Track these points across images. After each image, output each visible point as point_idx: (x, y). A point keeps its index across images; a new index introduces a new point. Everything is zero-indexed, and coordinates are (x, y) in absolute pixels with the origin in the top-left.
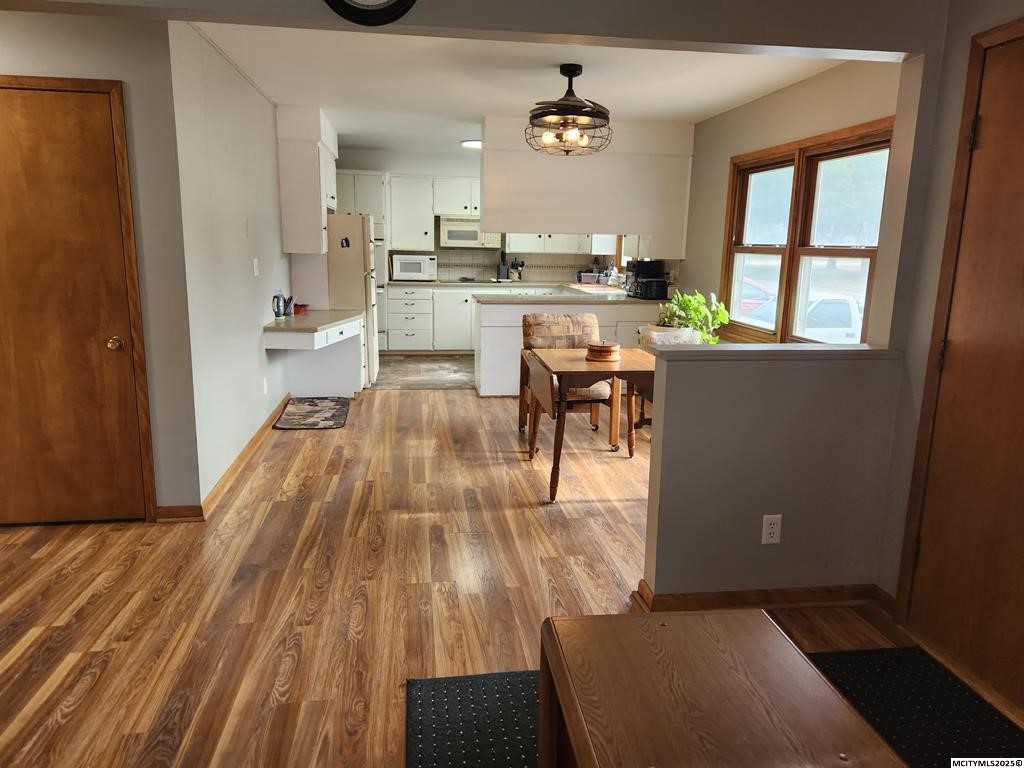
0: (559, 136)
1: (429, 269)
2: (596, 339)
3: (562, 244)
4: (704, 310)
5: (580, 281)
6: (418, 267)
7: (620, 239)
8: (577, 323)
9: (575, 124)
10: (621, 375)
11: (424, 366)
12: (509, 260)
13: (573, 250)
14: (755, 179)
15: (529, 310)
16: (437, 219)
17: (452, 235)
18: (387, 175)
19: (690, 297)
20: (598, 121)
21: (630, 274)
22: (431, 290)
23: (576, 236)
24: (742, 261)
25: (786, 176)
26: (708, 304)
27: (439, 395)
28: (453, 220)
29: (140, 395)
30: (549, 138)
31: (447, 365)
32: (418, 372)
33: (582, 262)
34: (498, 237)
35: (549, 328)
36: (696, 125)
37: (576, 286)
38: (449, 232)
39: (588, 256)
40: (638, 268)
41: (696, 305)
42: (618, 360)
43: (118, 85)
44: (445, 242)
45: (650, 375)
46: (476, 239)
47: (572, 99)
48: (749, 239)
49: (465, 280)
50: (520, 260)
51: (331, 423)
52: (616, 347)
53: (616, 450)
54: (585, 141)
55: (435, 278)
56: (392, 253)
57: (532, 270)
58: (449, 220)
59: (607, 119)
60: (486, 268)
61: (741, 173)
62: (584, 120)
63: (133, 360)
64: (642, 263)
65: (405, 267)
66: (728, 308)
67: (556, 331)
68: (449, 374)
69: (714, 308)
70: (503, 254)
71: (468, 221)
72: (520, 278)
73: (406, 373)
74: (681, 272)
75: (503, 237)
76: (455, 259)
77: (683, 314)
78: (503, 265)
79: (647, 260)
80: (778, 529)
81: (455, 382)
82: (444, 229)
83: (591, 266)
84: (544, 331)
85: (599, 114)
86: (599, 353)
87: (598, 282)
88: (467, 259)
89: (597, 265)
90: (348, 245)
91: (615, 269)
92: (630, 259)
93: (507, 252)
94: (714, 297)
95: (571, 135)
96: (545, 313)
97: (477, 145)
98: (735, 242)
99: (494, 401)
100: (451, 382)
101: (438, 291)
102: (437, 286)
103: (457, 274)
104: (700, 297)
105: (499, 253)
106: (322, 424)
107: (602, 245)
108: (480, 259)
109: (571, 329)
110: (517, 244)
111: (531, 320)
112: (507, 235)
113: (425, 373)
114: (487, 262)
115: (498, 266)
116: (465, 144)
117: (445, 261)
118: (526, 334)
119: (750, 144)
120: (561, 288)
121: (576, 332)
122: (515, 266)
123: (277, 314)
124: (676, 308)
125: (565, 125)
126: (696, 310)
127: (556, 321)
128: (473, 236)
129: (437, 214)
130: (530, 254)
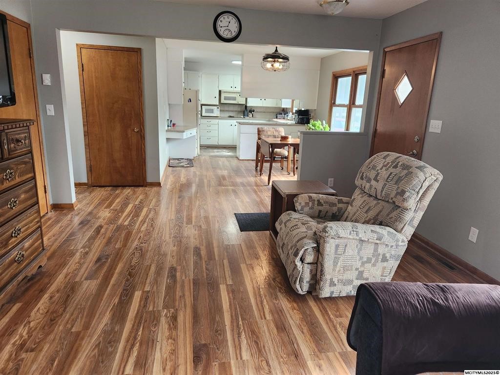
0: (272, 65)
1: (216, 112)
2: (283, 135)
3: (269, 103)
4: (321, 127)
5: (277, 118)
6: (212, 111)
7: (293, 101)
8: (277, 131)
9: (278, 61)
10: (292, 145)
11: (216, 150)
12: (248, 109)
13: (274, 106)
14: (340, 80)
15: (259, 126)
16: (220, 92)
17: (226, 98)
18: (201, 73)
19: (316, 122)
20: (285, 61)
21: (296, 115)
22: (217, 121)
23: (275, 100)
24: (335, 109)
25: (349, 80)
26: (322, 125)
27: (224, 159)
28: (226, 92)
29: (143, 147)
30: (269, 65)
31: (224, 150)
32: (214, 152)
33: (278, 111)
34: (245, 99)
35: (267, 132)
36: (322, 59)
37: (275, 120)
38: (225, 97)
39: (280, 108)
40: (300, 112)
41: (318, 125)
42: (291, 141)
43: (140, 49)
44: (223, 101)
45: (298, 145)
46: (235, 100)
47: (277, 53)
48: (337, 102)
49: (231, 117)
50: (253, 109)
51: (189, 166)
52: (290, 137)
53: (289, 174)
54: (281, 67)
55: (219, 116)
56: (202, 105)
57: (258, 113)
58: (225, 92)
59: (289, 60)
60: (239, 112)
61: (336, 77)
62: (281, 60)
63: (142, 136)
64: (301, 110)
65: (207, 111)
66: (330, 127)
67: (269, 133)
68: (226, 153)
69: (324, 126)
70: (246, 107)
71: (232, 93)
72: (253, 116)
73: (209, 152)
74: (315, 114)
75: (246, 99)
76: (226, 108)
77: (314, 128)
78: (246, 111)
79: (303, 109)
80: (332, 182)
81: (230, 155)
82: (223, 95)
83: (281, 112)
84: (265, 133)
85: (286, 58)
86: (284, 138)
87: (284, 119)
88: (231, 108)
89: (284, 112)
90: (190, 101)
91: (291, 113)
92: (297, 109)
93: (248, 105)
94: (324, 122)
95: (277, 65)
96: (266, 128)
97: (240, 63)
98: (333, 104)
99: (245, 161)
100: (227, 155)
101: (220, 121)
102: (220, 119)
103: (227, 114)
104: (319, 122)
105: (244, 106)
106: (185, 166)
107: (286, 104)
108: (237, 108)
109: (275, 133)
110: (252, 102)
111: (261, 129)
112: (248, 99)
113: (216, 152)
114: (239, 109)
115: (244, 112)
116: (234, 62)
117: (223, 109)
118: (259, 134)
119: (338, 68)
120: (269, 120)
121: (276, 134)
122: (251, 111)
123: (168, 126)
124: (311, 126)
125: (274, 61)
126: (318, 127)
127: (269, 130)
128: (234, 99)
129: (220, 89)
130: (257, 107)
